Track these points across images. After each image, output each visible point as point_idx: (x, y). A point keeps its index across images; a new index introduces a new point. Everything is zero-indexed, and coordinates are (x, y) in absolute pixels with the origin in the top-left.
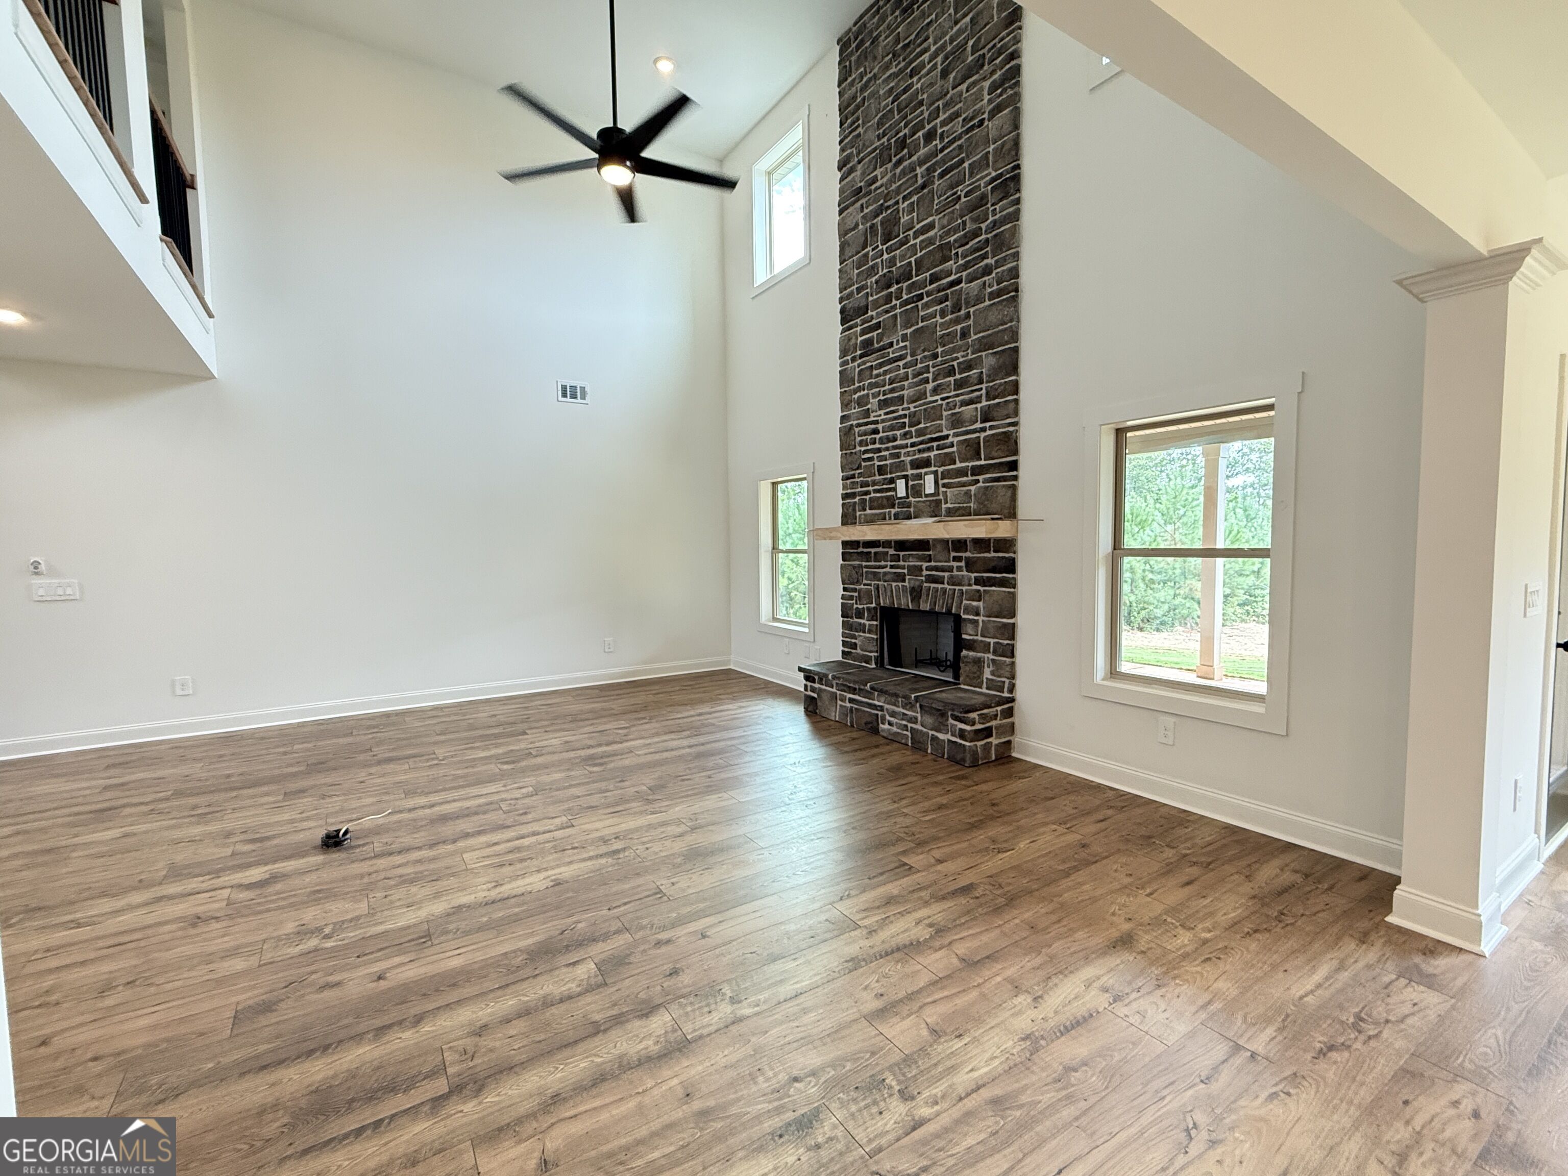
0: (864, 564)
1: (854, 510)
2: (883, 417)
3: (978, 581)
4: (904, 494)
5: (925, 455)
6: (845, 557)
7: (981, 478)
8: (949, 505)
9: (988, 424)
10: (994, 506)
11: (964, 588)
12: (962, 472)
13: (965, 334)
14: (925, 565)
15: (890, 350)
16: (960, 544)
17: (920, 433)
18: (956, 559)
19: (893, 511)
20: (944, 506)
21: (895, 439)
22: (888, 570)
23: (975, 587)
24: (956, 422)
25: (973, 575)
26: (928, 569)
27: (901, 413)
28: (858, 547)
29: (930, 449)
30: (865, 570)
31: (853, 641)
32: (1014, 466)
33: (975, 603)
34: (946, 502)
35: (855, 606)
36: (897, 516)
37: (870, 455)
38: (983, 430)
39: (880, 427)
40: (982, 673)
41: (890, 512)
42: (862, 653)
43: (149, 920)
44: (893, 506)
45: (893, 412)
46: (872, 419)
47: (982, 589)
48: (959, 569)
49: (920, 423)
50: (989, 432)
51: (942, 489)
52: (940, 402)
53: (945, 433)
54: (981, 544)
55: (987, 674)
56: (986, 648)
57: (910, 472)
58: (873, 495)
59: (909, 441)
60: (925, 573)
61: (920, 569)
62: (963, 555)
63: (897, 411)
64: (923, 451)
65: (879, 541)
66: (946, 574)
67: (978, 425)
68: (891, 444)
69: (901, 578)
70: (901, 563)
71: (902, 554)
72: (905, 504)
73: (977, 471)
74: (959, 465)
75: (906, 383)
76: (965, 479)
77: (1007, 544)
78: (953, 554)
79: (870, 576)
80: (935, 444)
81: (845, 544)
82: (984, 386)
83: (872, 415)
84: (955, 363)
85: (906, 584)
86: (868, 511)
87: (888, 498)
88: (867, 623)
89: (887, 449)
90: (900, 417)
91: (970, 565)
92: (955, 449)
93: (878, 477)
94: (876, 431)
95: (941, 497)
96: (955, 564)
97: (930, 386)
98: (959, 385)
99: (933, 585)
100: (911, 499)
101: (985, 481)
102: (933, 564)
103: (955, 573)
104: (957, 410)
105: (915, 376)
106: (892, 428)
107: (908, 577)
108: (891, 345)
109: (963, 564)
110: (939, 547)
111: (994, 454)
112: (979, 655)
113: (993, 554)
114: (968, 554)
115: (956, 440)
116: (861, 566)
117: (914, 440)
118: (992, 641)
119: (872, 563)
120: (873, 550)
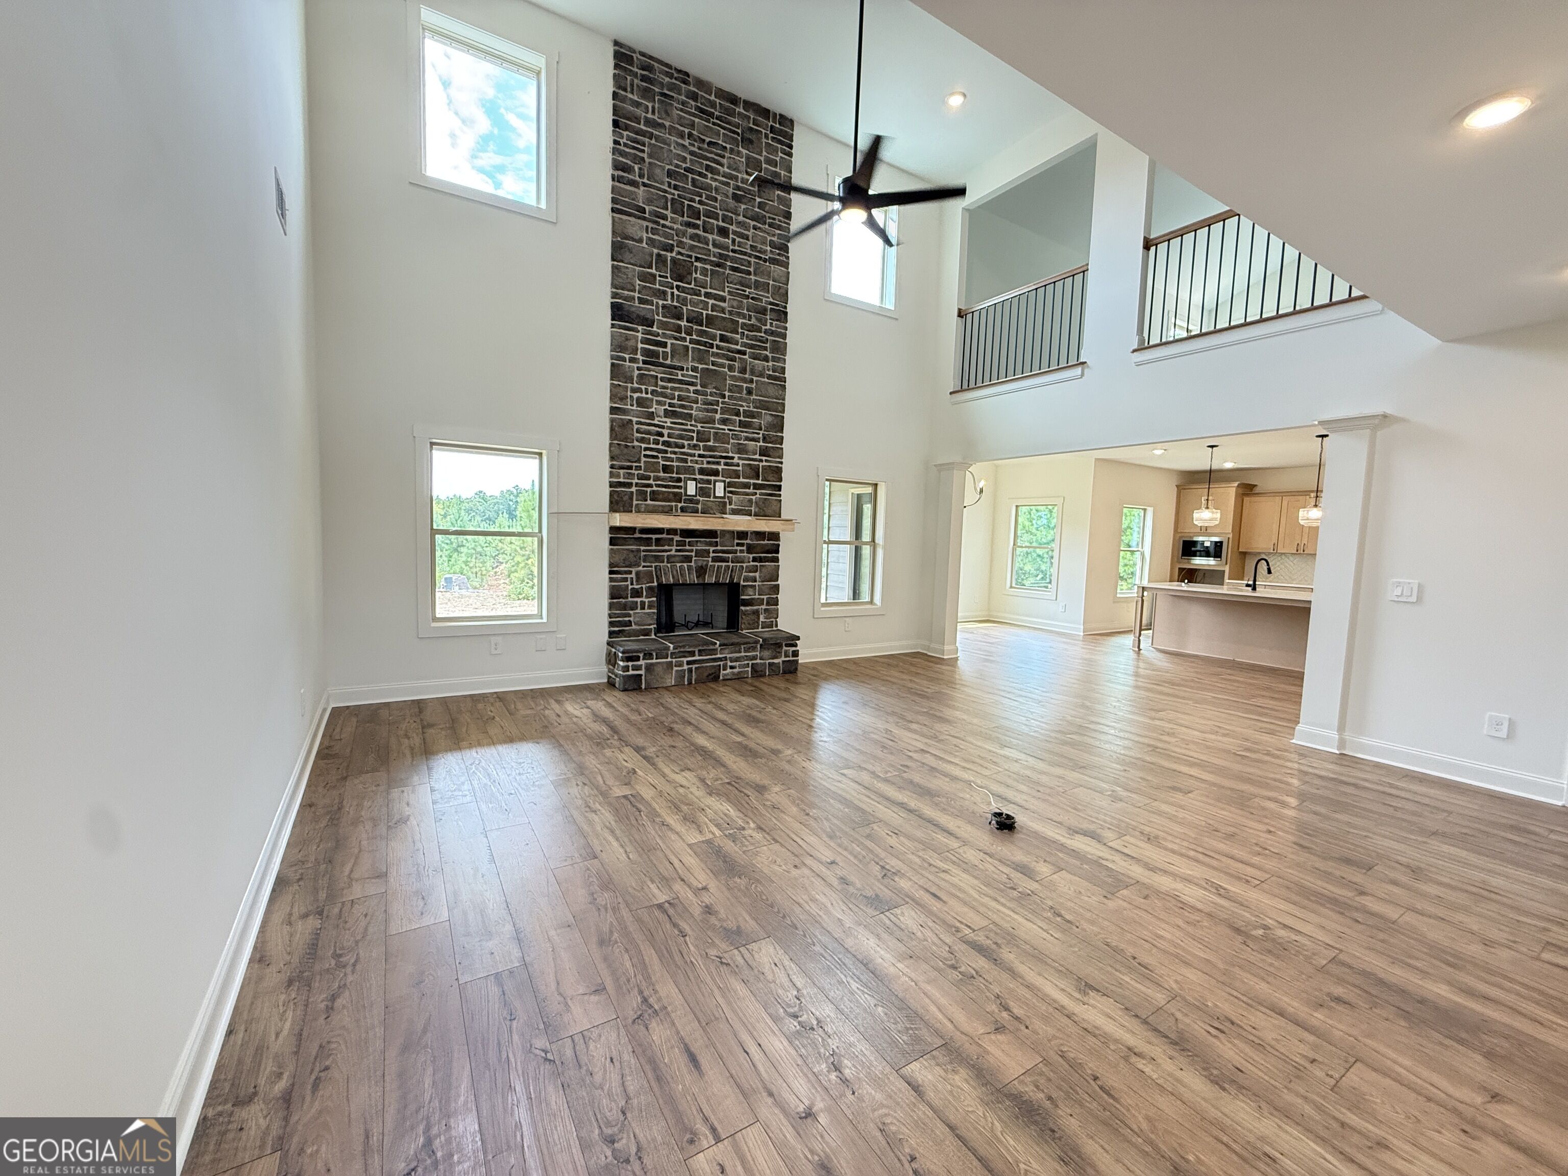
0: (642, 548)
1: (631, 499)
2: (669, 424)
3: (754, 560)
4: (694, 493)
5: (714, 467)
6: (612, 542)
7: (758, 492)
8: (733, 506)
9: (764, 458)
10: (769, 512)
11: (744, 565)
12: (747, 486)
13: (750, 392)
14: (712, 549)
15: (680, 373)
16: (742, 535)
17: (706, 448)
18: (738, 545)
19: (680, 505)
20: (728, 507)
21: (683, 447)
22: (673, 553)
23: (752, 563)
24: (741, 450)
25: (751, 556)
26: (714, 552)
27: (689, 427)
28: (634, 533)
29: (718, 463)
30: (643, 554)
31: (627, 619)
32: (779, 488)
33: (751, 574)
34: (730, 504)
35: (630, 587)
36: (683, 510)
37: (655, 454)
38: (761, 461)
39: (666, 432)
40: (759, 618)
41: (676, 506)
42: (638, 628)
43: (1175, 859)
44: (680, 502)
45: (682, 424)
46: (656, 422)
47: (758, 564)
48: (742, 551)
49: (709, 441)
50: (764, 464)
51: (728, 495)
52: (727, 431)
53: (730, 454)
54: (760, 535)
55: (762, 619)
56: (761, 602)
57: (698, 477)
58: (655, 488)
59: (697, 452)
60: (712, 555)
61: (708, 552)
62: (745, 542)
63: (687, 425)
64: (714, 463)
65: (663, 529)
66: (730, 556)
67: (757, 457)
68: (677, 450)
69: (688, 559)
70: (687, 547)
71: (687, 540)
72: (691, 500)
73: (756, 487)
74: (742, 480)
75: (695, 406)
76: (747, 490)
77: (775, 536)
78: (736, 541)
79: (652, 559)
80: (723, 461)
81: (613, 529)
82: (761, 432)
83: (657, 419)
84: (741, 409)
85: (693, 564)
86: (649, 502)
87: (675, 494)
88: (647, 600)
89: (675, 453)
90: (690, 431)
91: (750, 549)
92: (740, 468)
93: (661, 474)
94: (661, 435)
95: (726, 500)
96: (739, 548)
97: (718, 416)
98: (742, 424)
99: (717, 564)
100: (698, 497)
101: (761, 494)
102: (719, 548)
103: (738, 554)
104: (742, 442)
105: (705, 404)
106: (681, 437)
107: (694, 558)
108: (682, 369)
109: (744, 548)
110: (727, 536)
111: (769, 478)
112: (755, 608)
113: (766, 542)
114: (748, 541)
115: (741, 462)
116: (639, 551)
117: (702, 452)
118: (765, 597)
119: (654, 548)
120: (654, 537)
